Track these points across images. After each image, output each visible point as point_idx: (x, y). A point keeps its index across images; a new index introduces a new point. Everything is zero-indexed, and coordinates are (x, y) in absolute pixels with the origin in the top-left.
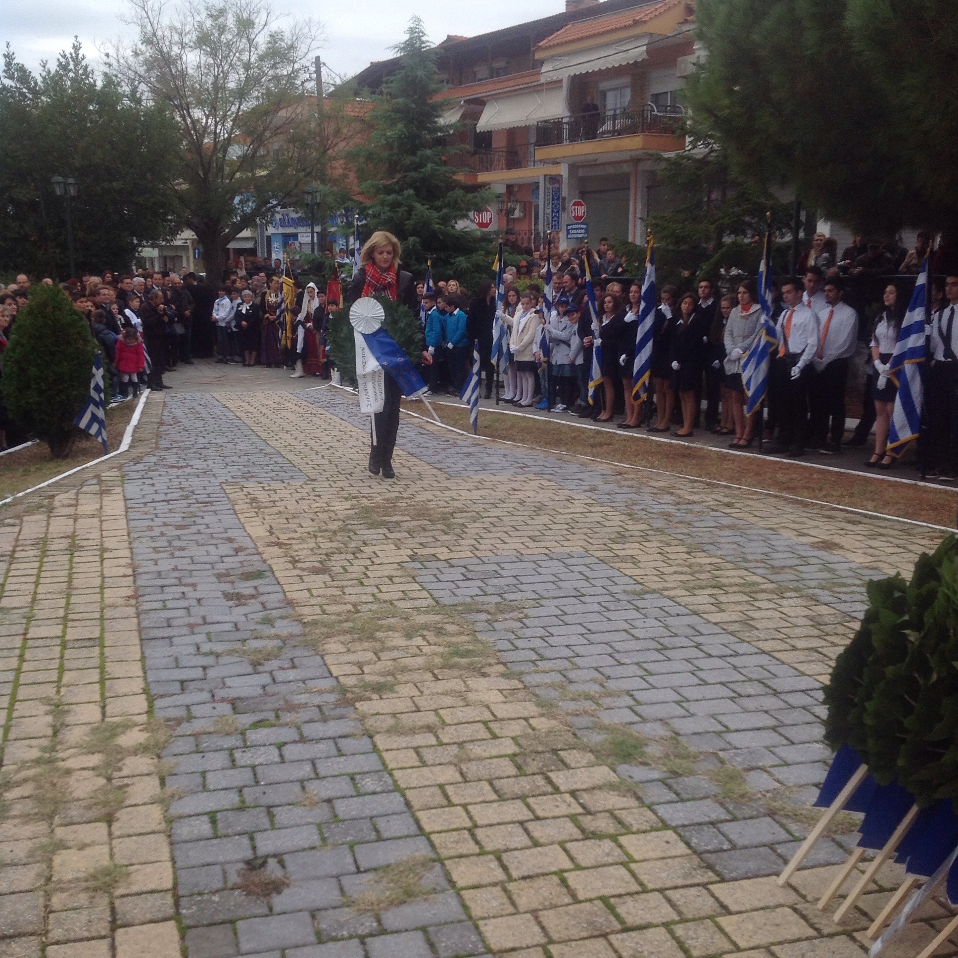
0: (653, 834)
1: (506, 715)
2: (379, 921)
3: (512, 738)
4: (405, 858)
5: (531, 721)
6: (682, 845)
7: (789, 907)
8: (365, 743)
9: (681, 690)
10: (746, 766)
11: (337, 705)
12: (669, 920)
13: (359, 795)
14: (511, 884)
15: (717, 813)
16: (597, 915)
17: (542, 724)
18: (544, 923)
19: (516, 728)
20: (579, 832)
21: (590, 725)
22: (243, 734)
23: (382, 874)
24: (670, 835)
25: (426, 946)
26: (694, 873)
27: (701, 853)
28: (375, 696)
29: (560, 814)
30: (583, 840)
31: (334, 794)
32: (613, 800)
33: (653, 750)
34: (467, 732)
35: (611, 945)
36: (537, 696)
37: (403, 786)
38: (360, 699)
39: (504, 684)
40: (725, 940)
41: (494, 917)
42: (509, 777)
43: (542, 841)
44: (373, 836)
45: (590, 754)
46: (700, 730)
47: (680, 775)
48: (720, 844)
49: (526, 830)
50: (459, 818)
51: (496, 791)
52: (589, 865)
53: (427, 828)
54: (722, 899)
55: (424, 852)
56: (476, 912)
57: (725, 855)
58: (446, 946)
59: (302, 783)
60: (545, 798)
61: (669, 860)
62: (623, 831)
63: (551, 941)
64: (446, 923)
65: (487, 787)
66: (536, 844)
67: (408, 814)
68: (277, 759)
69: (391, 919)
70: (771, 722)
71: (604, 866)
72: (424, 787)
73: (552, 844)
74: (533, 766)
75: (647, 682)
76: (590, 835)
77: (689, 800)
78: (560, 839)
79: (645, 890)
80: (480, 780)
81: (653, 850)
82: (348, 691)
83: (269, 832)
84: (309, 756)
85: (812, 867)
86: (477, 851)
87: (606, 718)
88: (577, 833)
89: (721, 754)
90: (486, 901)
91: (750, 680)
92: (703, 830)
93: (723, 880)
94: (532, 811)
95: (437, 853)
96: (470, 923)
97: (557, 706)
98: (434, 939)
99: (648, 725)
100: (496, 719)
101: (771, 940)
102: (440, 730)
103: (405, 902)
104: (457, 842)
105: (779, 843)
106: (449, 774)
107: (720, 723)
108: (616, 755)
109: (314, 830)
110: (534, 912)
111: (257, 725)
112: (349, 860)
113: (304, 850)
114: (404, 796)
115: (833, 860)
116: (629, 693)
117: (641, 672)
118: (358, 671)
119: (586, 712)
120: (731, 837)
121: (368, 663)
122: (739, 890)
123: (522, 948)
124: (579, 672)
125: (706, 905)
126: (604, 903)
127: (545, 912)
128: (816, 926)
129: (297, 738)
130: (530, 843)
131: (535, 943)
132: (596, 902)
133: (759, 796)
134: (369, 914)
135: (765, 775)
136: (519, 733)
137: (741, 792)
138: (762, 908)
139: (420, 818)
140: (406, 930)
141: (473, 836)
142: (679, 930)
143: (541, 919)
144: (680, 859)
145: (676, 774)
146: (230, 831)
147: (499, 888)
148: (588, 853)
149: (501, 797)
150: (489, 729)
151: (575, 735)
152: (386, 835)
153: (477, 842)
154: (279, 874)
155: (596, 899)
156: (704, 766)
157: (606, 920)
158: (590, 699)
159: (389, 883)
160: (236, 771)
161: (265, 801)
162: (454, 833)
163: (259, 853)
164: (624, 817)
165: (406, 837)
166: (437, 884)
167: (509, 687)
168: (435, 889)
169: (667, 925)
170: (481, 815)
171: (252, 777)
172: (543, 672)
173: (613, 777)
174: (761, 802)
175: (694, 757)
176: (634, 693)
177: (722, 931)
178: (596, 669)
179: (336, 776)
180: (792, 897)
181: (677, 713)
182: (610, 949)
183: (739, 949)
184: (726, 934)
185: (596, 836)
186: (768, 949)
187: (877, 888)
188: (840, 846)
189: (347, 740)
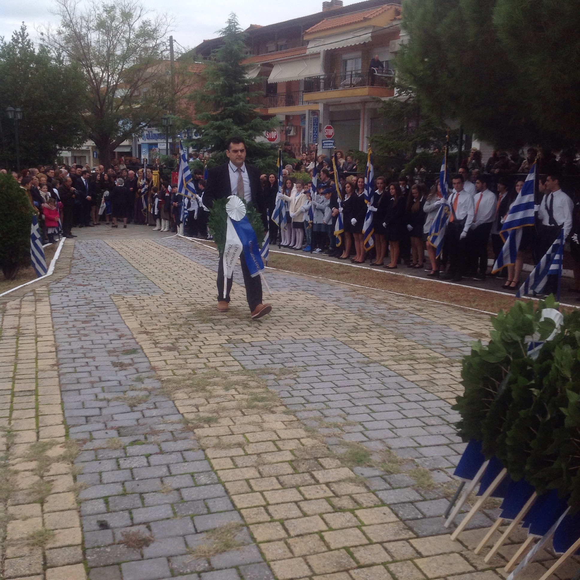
0: (376, 509)
1: (286, 437)
2: (209, 563)
3: (291, 451)
4: (225, 524)
5: (302, 440)
6: (394, 516)
7: (458, 553)
8: (200, 454)
9: (392, 422)
10: (431, 468)
11: (183, 431)
12: (386, 561)
13: (196, 486)
14: (290, 539)
15: (414, 496)
16: (342, 558)
17: (308, 442)
18: (310, 563)
19: (293, 445)
20: (331, 507)
21: (337, 442)
22: (124, 449)
23: (211, 534)
24: (386, 509)
25: (239, 578)
26: (400, 532)
27: (405, 520)
28: (206, 426)
29: (319, 497)
30: (333, 512)
31: (181, 486)
32: (351, 488)
33: (376, 458)
34: (262, 447)
35: (351, 576)
36: (305, 425)
37: (223, 480)
38: (197, 427)
39: (285, 418)
40: (419, 573)
41: (280, 560)
42: (288, 474)
43: (308, 513)
44: (205, 511)
45: (338, 460)
46: (404, 446)
47: (392, 473)
48: (416, 515)
49: (299, 507)
50: (258, 499)
51: (280, 483)
52: (337, 527)
53: (239, 506)
54: (418, 548)
55: (237, 521)
56: (269, 556)
57: (419, 521)
58: (251, 578)
59: (161, 478)
60: (310, 487)
61: (386, 525)
62: (358, 507)
63: (315, 574)
64: (250, 564)
65: (275, 480)
66: (305, 515)
67: (227, 497)
68: (146, 464)
69: (217, 561)
70: (446, 441)
71: (346, 528)
72: (236, 481)
73: (315, 515)
74: (303, 467)
75: (371, 416)
77: (397, 488)
78: (319, 512)
79: (371, 543)
80: (270, 476)
81: (376, 519)
82: (189, 422)
83: (141, 509)
84: (165, 462)
85: (471, 529)
86: (269, 519)
87: (348, 439)
88: (330, 508)
89: (416, 460)
90: (276, 550)
91: (433, 416)
92: (405, 506)
93: (418, 537)
94: (303, 495)
95: (245, 521)
96: (265, 563)
97: (317, 432)
98: (243, 573)
99: (372, 443)
100: (280, 439)
101: (447, 573)
102: (246, 446)
103: (225, 551)
104: (257, 514)
106: (252, 473)
107: (416, 441)
108: (354, 461)
109: (169, 507)
110: (304, 557)
111: (134, 443)
112: (191, 525)
113: (163, 520)
114: (224, 486)
115: (484, 524)
116: (360, 423)
117: (368, 411)
118: (195, 410)
119: (335, 435)
120: (423, 510)
121: (202, 405)
122: (428, 543)
124: (331, 411)
125: (409, 552)
126: (346, 551)
127: (311, 557)
128: (474, 564)
129: (158, 451)
130: (301, 515)
131: (305, 575)
132: (341, 550)
133: (439, 486)
134: (203, 558)
135: (442, 473)
136: (294, 448)
137: (429, 483)
138: (442, 554)
139: (234, 500)
140: (226, 568)
141: (267, 510)
142: (392, 567)
143: (308, 561)
144: (392, 524)
145: (389, 473)
146: (117, 508)
147: (282, 542)
148: (336, 520)
149: (284, 487)
150: (276, 445)
151: (328, 448)
152: (213, 510)
153: (269, 514)
154: (147, 534)
155: (341, 548)
156: (406, 467)
157: (348, 561)
158: (337, 427)
159: (215, 540)
160: (121, 471)
161: (139, 490)
162: (255, 509)
163: (135, 522)
164: (358, 498)
165: (225, 511)
166: (245, 540)
167: (288, 420)
168: (243, 543)
169: (385, 564)
170: (272, 497)
171: (130, 475)
172: (309, 410)
173: (351, 475)
174: (440, 490)
175: (400, 462)
176: (364, 423)
177: (417, 567)
178: (341, 409)
179: (182, 474)
180: (460, 547)
181: (390, 436)
182: (350, 579)
183: (428, 579)
184: (420, 570)
185: (342, 510)
186: (445, 578)
187: (509, 542)
188: (488, 516)
189: (189, 452)
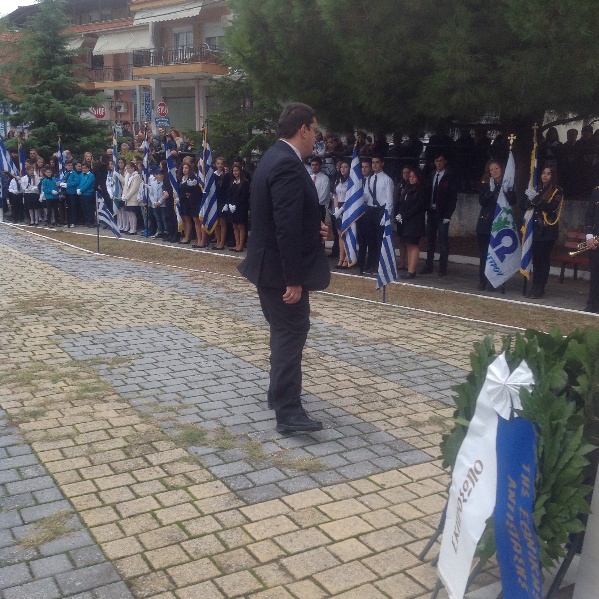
0: (208, 483)
1: (119, 424)
2: (38, 552)
3: (123, 437)
4: (54, 513)
5: (135, 426)
6: (226, 488)
7: (284, 515)
8: (27, 448)
9: (228, 402)
10: (263, 441)
11: (6, 427)
12: (216, 530)
13: (23, 479)
14: (122, 521)
15: (246, 467)
16: (174, 532)
17: (142, 428)
18: (142, 541)
19: (126, 432)
21: (172, 425)
23: (39, 524)
24: (219, 483)
25: (69, 562)
26: (231, 502)
27: (236, 491)
28: (32, 420)
29: (153, 478)
30: (166, 491)
31: (6, 481)
32: (185, 467)
33: (210, 437)
34: (94, 436)
35: (182, 548)
36: (139, 411)
37: (51, 472)
38: (22, 422)
39: (118, 406)
40: (248, 537)
41: (111, 541)
42: (121, 460)
43: (141, 494)
44: (33, 503)
45: (172, 442)
46: (238, 423)
47: (226, 449)
48: (247, 484)
49: (132, 490)
50: (89, 487)
51: (112, 469)
52: (169, 504)
53: (68, 495)
54: (247, 515)
55: (66, 509)
56: (100, 539)
57: (250, 490)
58: (81, 560)
60: (143, 470)
61: (217, 497)
62: (191, 484)
63: (147, 550)
64: (81, 548)
65: (106, 467)
66: (137, 496)
67: (56, 488)
69: (45, 549)
71: (179, 504)
72: (66, 471)
73: (148, 495)
74: (136, 452)
75: (207, 398)
76: (171, 488)
77: (230, 462)
78: (152, 492)
79: (203, 515)
80: (102, 464)
81: (208, 493)
82: (13, 418)
85: (298, 492)
86: (101, 504)
87: (182, 421)
88: (163, 488)
89: (249, 435)
90: (106, 532)
92: (237, 478)
93: (248, 504)
94: (136, 479)
95: (75, 508)
96: (96, 546)
97: (152, 417)
98: (73, 557)
99: (207, 422)
100: (113, 427)
101: (274, 534)
102: (76, 437)
103: (54, 538)
104: (87, 501)
105: (279, 481)
106: (83, 462)
107: (249, 418)
108: (188, 441)
110: (136, 536)
112: (17, 518)
114: (53, 477)
115: (309, 487)
116: (196, 405)
117: (203, 393)
118: (20, 405)
119: (170, 419)
120: (254, 480)
121: (27, 400)
122: (257, 509)
123: (128, 556)
124: (166, 395)
125: (237, 518)
126: (178, 525)
127: (143, 534)
128: (299, 524)
130: (133, 497)
131: (136, 552)
132: (173, 525)
133: (270, 456)
134: (32, 547)
135: (274, 445)
136: (127, 434)
137: (260, 455)
138: (270, 518)
139: (63, 489)
140: (56, 554)
141: (98, 497)
142: (222, 535)
143: (140, 538)
144: (223, 496)
145: (222, 449)
147: (114, 524)
148: (168, 498)
149: (116, 472)
150: (108, 433)
151: (162, 432)
152: (41, 501)
153: (100, 500)
155: (173, 523)
156: (240, 442)
157: (180, 534)
158: (173, 411)
159: (44, 529)
162: (86, 496)
164: (191, 476)
165: (55, 501)
166: (75, 526)
167: (121, 408)
168: (74, 529)
169: (215, 533)
170: (103, 484)
172: (144, 397)
173: (185, 454)
174: (270, 460)
175: (234, 438)
176: (200, 405)
177: (246, 532)
178: (177, 393)
179: (7, 470)
180: (287, 509)
181: (225, 415)
182: (181, 550)
183: (255, 541)
184: (249, 534)
185: (175, 488)
186: (272, 539)
187: (332, 500)
188: (314, 479)
189: (14, 447)
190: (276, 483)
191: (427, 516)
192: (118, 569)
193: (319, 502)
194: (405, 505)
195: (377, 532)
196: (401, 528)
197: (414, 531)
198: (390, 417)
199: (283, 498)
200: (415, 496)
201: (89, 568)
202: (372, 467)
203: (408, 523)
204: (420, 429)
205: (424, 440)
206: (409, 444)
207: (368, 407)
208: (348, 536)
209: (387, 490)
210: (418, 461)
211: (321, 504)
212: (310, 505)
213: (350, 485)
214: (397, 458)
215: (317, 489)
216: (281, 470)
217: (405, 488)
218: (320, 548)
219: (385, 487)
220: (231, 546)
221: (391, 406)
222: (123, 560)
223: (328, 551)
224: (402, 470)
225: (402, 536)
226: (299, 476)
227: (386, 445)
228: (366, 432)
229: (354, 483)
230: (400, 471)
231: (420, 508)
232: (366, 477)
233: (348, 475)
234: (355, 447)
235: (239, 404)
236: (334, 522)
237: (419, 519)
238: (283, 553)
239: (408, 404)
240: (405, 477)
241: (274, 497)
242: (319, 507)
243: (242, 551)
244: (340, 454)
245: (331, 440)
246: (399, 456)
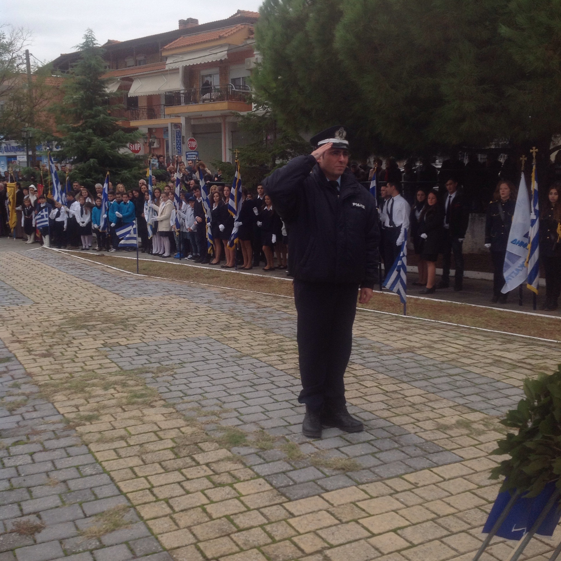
0: (252, 481)
1: (167, 427)
2: (100, 542)
3: (171, 439)
4: (113, 507)
5: (181, 429)
6: (268, 485)
7: (325, 510)
8: (84, 449)
9: (265, 406)
10: (300, 442)
11: (64, 430)
12: (262, 523)
13: (82, 477)
14: (175, 514)
15: (285, 466)
16: (223, 525)
17: (188, 430)
18: (195, 532)
19: (173, 434)
20: (212, 484)
21: (215, 428)
22: (7, 449)
23: (100, 517)
24: (261, 480)
25: (129, 551)
26: (274, 498)
27: (278, 488)
28: (88, 423)
29: (201, 476)
30: (214, 488)
31: (67, 478)
32: (229, 466)
33: (251, 438)
34: (144, 438)
35: (232, 539)
36: (184, 415)
37: (108, 470)
38: (79, 425)
39: (165, 410)
40: (292, 530)
41: (166, 532)
42: (170, 460)
43: (191, 491)
44: (93, 498)
45: (216, 443)
46: (276, 426)
47: (266, 450)
48: (288, 482)
49: (182, 487)
50: (143, 483)
51: (163, 468)
52: (218, 500)
53: (125, 490)
54: (290, 510)
55: (124, 503)
56: (156, 530)
57: (291, 487)
58: (140, 550)
59: (47, 473)
60: (192, 468)
61: (262, 494)
62: (236, 481)
63: (199, 541)
64: (139, 538)
65: (158, 466)
66: (188, 493)
67: (113, 484)
68: (30, 461)
69: (107, 539)
71: (226, 500)
72: (121, 469)
73: (197, 491)
74: (184, 452)
75: (246, 403)
76: (218, 485)
77: (271, 462)
78: (201, 489)
79: (249, 510)
80: (154, 463)
81: (253, 489)
82: (70, 421)
83: (30, 501)
84: (50, 458)
85: (336, 489)
86: (155, 499)
87: (224, 424)
88: (210, 485)
89: (287, 437)
90: (162, 525)
92: (279, 476)
93: (290, 500)
94: (185, 476)
95: (132, 503)
96: (153, 537)
97: (196, 420)
98: (133, 547)
99: (247, 425)
100: (161, 430)
101: (316, 528)
102: (128, 438)
103: (115, 530)
104: (142, 496)
105: (318, 479)
106: (136, 461)
107: (286, 421)
108: (231, 443)
109: (57, 497)
110: (189, 528)
111: (16, 443)
112: (80, 511)
113: (52, 508)
114: (109, 475)
115: (346, 485)
116: (235, 410)
117: (242, 398)
118: (75, 410)
119: (212, 422)
120: (294, 478)
121: (82, 405)
122: (298, 505)
123: (183, 546)
124: (207, 401)
125: (283, 513)
126: (227, 518)
127: (195, 527)
128: (339, 518)
129: (42, 449)
130: (184, 493)
131: (190, 543)
132: (222, 519)
133: (308, 456)
134: (94, 538)
135: (310, 446)
136: (175, 436)
137: (298, 455)
138: (311, 513)
139: (120, 486)
140: (116, 544)
141: (152, 492)
142: (268, 528)
143: (193, 530)
144: (267, 492)
145: (263, 449)
146: (6, 502)
147: (168, 517)
148: (216, 494)
149: (167, 470)
150: (157, 435)
151: (207, 434)
152: (100, 496)
153: (154, 495)
154: (38, 522)
155: (223, 517)
156: (278, 444)
157: (229, 527)
158: (215, 415)
159: (104, 521)
160: (5, 470)
161: (25, 484)
162: (141, 492)
163: (25, 512)
164: (236, 474)
165: (112, 496)
166: (132, 519)
167: (167, 412)
168: (131, 522)
169: (262, 526)
170: (155, 481)
171: (16, 472)
172: (187, 402)
173: (229, 454)
174: (308, 460)
175: (273, 440)
176: (239, 410)
177: (290, 525)
178: (217, 399)
179: (68, 468)
180: (326, 505)
181: (263, 418)
182: (231, 541)
183: (300, 534)
184: (293, 528)
185: (221, 485)
186: (315, 532)
187: (369, 497)
188: (350, 478)
189: (72, 448)
190: (314, 481)
191: (460, 511)
192: (175, 558)
193: (357, 499)
194: (439, 502)
195: (413, 527)
196: (436, 523)
197: (449, 526)
198: (419, 421)
199: (323, 495)
200: (448, 494)
201: (148, 557)
202: (404, 466)
203: (443, 519)
204: (448, 432)
205: (452, 442)
206: (438, 445)
207: (397, 411)
208: (386, 530)
209: (420, 488)
210: (449, 461)
211: (359, 501)
212: (349, 501)
213: (384, 483)
214: (428, 459)
215: (354, 487)
216: (318, 469)
217: (437, 486)
218: (361, 541)
219: (419, 485)
220: (277, 538)
221: (419, 411)
222: (178, 550)
223: (369, 543)
224: (434, 470)
225: (438, 530)
226: (337, 475)
227: (416, 446)
228: (397, 434)
229: (388, 482)
230: (432, 471)
231: (453, 505)
232: (399, 476)
233: (382, 474)
234: (388, 448)
235: (275, 409)
236: (373, 517)
237: (453, 514)
238: (326, 545)
239: (435, 409)
240: (436, 476)
241: (314, 494)
242: (357, 503)
243: (288, 543)
244: (373, 454)
245: (364, 442)
246: (429, 456)
